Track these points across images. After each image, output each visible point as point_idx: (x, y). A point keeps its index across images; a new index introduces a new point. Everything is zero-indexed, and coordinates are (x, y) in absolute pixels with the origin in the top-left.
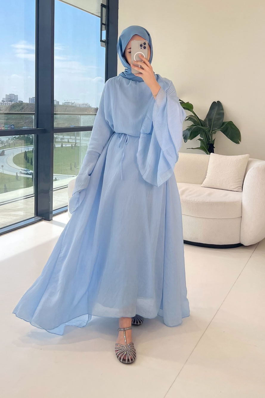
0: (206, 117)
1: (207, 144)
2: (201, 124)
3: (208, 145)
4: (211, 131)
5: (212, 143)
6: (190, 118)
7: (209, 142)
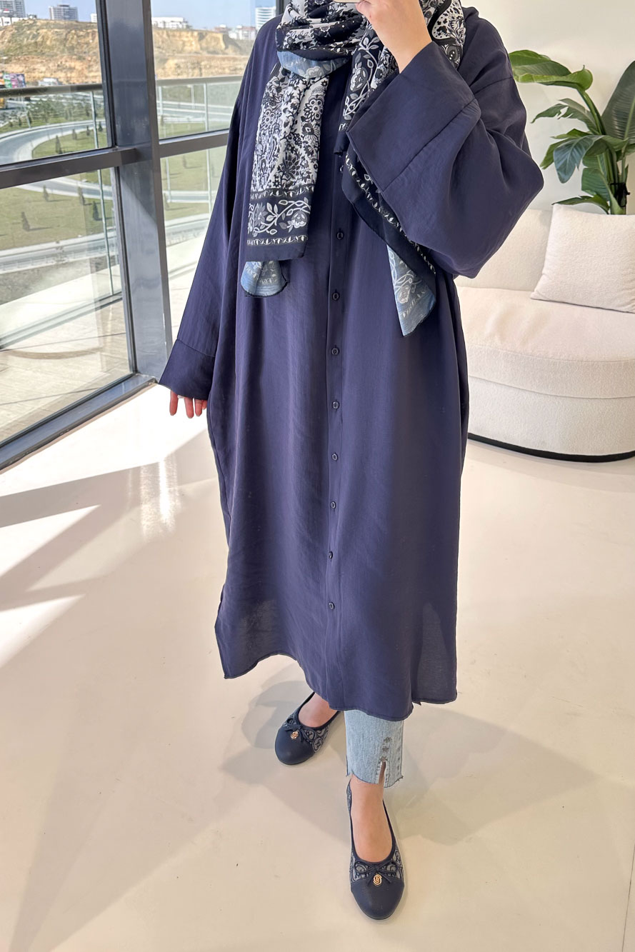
1: (611, 184)
2: (602, 128)
3: (613, 186)
4: (625, 148)
5: (624, 181)
7: (617, 179)
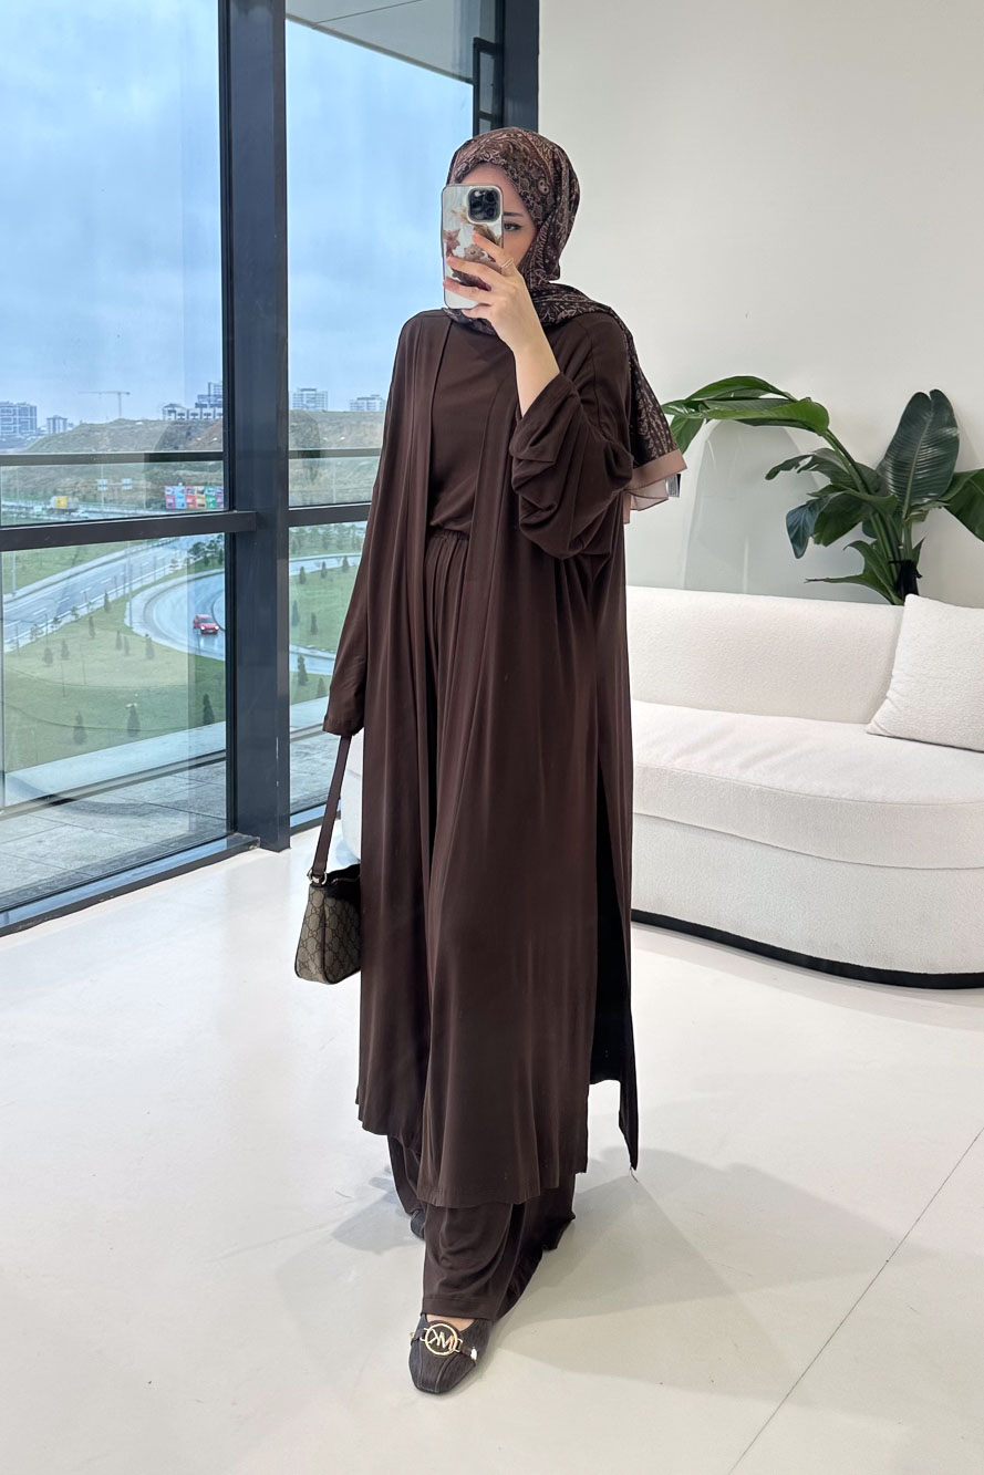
0: (886, 455)
1: (891, 562)
2: (864, 482)
3: (893, 565)
4: (905, 512)
5: (909, 557)
6: (818, 462)
7: (897, 555)
